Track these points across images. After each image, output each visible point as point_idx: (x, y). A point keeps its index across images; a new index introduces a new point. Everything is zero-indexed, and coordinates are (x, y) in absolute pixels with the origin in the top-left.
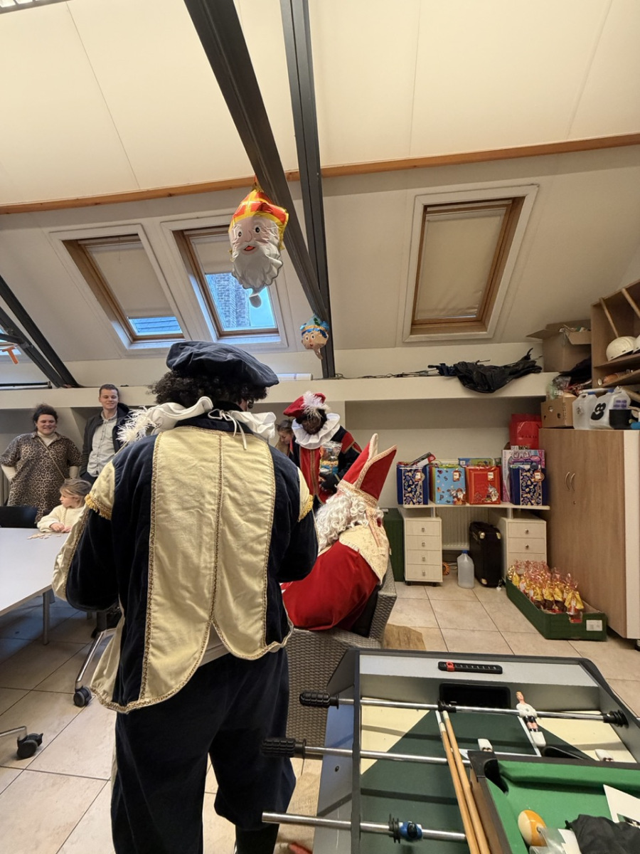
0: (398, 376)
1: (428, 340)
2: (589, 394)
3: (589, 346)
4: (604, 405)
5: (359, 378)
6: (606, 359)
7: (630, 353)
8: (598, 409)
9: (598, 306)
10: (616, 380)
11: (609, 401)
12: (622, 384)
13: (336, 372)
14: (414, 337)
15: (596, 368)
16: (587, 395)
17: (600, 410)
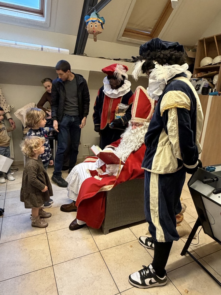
0: (114, 60)
1: (129, 41)
2: (194, 80)
3: (194, 59)
4: (200, 85)
5: (97, 57)
6: (200, 66)
7: (211, 64)
8: (197, 86)
9: (201, 42)
10: (203, 76)
11: (202, 84)
12: (205, 77)
13: (84, 52)
14: (124, 39)
15: (195, 69)
16: (192, 80)
17: (198, 87)
